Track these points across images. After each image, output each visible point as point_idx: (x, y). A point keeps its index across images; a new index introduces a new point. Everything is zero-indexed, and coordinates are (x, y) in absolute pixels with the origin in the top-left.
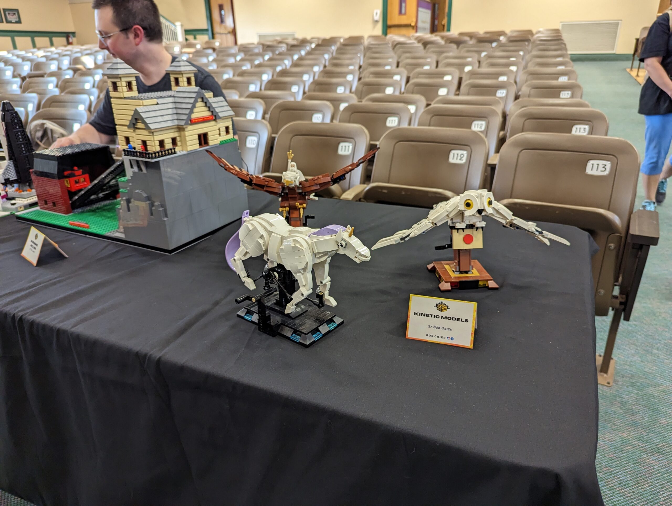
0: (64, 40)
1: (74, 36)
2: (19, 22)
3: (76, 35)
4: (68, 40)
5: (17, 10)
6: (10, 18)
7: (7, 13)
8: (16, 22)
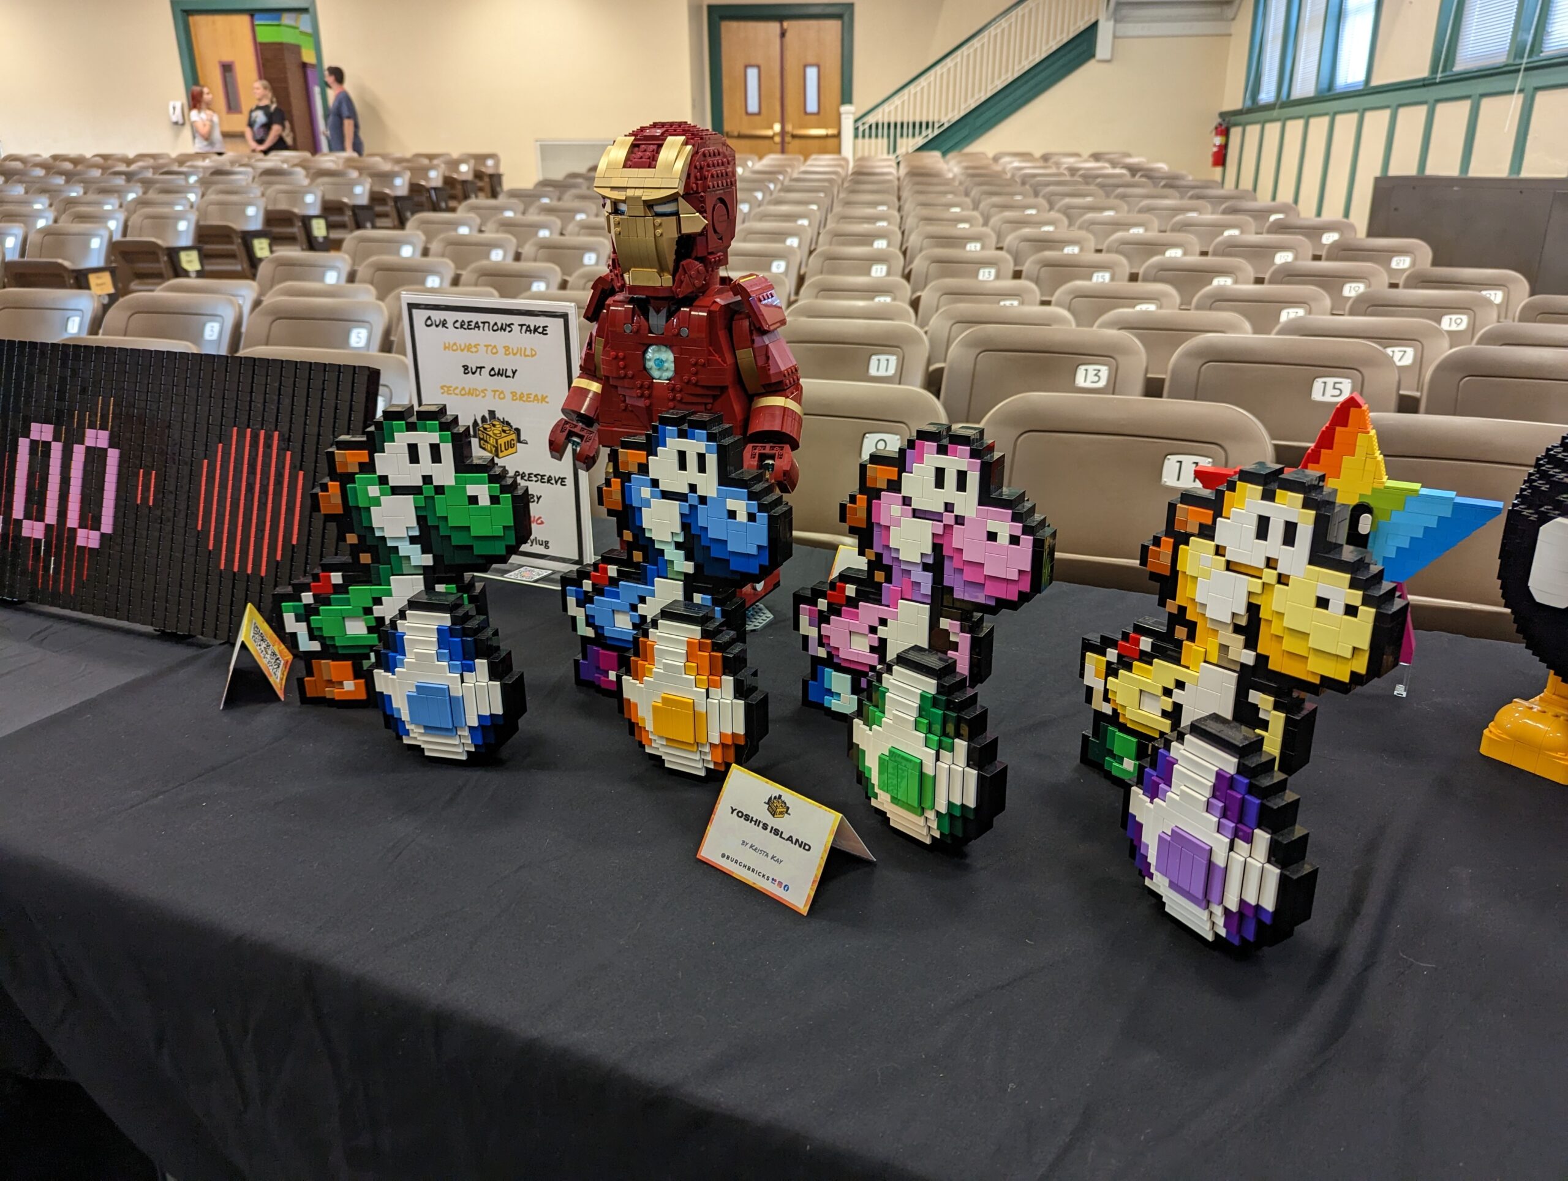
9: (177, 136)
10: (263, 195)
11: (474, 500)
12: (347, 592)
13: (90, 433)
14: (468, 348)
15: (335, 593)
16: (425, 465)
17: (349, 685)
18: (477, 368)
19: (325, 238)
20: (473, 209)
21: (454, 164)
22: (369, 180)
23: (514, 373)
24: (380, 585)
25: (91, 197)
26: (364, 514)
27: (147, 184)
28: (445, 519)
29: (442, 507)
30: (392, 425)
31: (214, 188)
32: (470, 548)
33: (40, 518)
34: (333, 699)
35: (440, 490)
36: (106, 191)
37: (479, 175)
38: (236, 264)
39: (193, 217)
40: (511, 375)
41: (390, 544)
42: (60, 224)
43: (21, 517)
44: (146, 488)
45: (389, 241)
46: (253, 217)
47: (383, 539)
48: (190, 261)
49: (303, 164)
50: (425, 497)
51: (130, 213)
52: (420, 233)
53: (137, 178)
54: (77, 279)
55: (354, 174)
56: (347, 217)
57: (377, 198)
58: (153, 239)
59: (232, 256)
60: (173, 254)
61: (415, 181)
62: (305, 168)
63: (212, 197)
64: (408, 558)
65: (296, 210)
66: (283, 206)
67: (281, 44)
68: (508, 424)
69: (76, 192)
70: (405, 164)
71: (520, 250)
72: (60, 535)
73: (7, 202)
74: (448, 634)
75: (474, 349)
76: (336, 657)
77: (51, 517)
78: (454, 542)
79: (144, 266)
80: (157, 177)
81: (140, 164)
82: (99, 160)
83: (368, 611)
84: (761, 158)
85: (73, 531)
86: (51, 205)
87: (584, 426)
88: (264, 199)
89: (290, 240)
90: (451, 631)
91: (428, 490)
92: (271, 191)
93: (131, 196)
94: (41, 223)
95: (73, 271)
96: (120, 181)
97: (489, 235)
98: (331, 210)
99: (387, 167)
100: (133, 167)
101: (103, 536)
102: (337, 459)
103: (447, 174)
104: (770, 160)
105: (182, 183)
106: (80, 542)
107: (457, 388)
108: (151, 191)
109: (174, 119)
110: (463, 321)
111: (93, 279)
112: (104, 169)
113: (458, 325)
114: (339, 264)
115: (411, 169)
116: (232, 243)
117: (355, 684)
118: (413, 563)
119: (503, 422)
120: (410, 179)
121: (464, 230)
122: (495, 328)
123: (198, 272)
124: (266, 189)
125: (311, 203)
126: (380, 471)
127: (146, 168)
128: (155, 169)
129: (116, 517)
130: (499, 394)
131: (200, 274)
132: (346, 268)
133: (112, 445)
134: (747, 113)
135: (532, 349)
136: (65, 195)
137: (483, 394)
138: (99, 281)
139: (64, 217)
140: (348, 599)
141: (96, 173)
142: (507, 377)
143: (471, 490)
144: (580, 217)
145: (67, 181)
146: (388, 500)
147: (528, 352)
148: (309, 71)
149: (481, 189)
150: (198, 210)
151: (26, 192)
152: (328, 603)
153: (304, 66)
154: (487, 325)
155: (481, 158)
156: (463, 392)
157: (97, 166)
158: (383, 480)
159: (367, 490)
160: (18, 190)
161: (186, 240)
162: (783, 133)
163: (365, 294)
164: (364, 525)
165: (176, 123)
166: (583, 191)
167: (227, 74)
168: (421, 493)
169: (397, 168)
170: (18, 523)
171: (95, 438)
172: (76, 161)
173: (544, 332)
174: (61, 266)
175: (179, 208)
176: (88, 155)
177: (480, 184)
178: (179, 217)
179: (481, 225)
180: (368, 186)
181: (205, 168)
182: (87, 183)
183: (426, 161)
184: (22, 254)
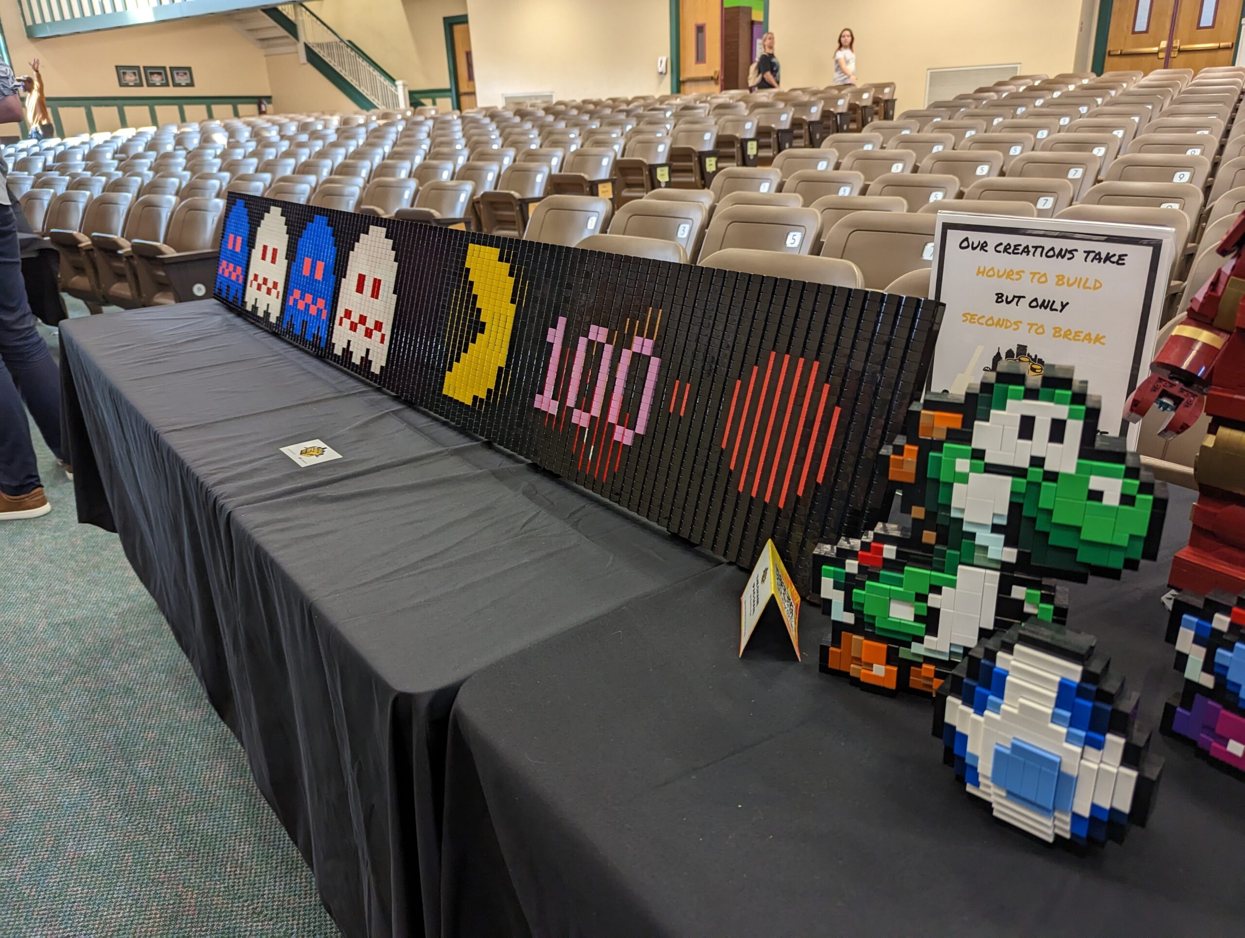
0: (254, 108)
1: (270, 103)
2: (191, 84)
3: (273, 100)
4: (260, 108)
5: (189, 69)
6: (178, 79)
7: (175, 72)
8: (187, 85)
9: (660, 82)
10: (716, 123)
11: (1096, 495)
12: (902, 571)
13: (637, 340)
14: (1009, 274)
15: (885, 568)
16: (1040, 444)
17: (879, 670)
18: (1014, 297)
19: (755, 156)
20: (876, 129)
21: (859, 93)
22: (793, 109)
23: (1063, 306)
24: (942, 571)
25: (605, 128)
26: (942, 490)
27: (639, 117)
28: (1050, 512)
29: (1048, 494)
30: (1007, 389)
31: (683, 119)
32: (1074, 551)
33: (588, 410)
34: (858, 679)
35: (1052, 476)
36: (613, 124)
37: (876, 101)
38: (691, 177)
39: (668, 141)
40: (1059, 308)
41: (966, 528)
42: (585, 148)
43: (573, 406)
44: (680, 398)
45: (810, 157)
46: (708, 141)
47: (960, 521)
48: (663, 175)
49: (744, 99)
50: (1028, 483)
51: (628, 139)
52: (835, 150)
53: (633, 113)
54: (591, 188)
55: (781, 105)
56: (772, 140)
57: (796, 123)
58: (641, 159)
59: (689, 171)
60: (652, 169)
61: (826, 109)
62: (746, 102)
63: (682, 126)
64: (985, 549)
65: (737, 135)
66: (728, 132)
67: (738, 7)
68: (1041, 362)
69: (595, 125)
70: (820, 95)
71: (918, 164)
72: (600, 426)
73: (557, 133)
74: (1074, 693)
75: (1015, 276)
76: (871, 636)
77: (596, 411)
78: (1052, 541)
79: (632, 178)
80: (646, 112)
81: (636, 104)
82: (610, 102)
83: (921, 598)
84: (1145, 75)
85: (612, 426)
86: (580, 135)
87: (1182, 385)
88: (717, 127)
89: (730, 158)
90: (1080, 691)
91: (1035, 474)
92: (722, 120)
93: (629, 127)
94: (573, 148)
95: (590, 182)
96: (622, 116)
97: (890, 151)
98: (762, 133)
99: (805, 98)
100: (631, 106)
101: (636, 435)
102: (922, 421)
103: (852, 102)
104: (1157, 75)
105: (662, 116)
106: (617, 437)
107: (983, 317)
108: (641, 123)
109: (660, 70)
110: (1009, 244)
111: (601, 187)
112: (613, 108)
113: (1001, 248)
114: (772, 177)
115: (826, 99)
116: (691, 161)
117: (886, 670)
118: (991, 555)
119: (1034, 360)
120: (823, 107)
121: (868, 147)
122: (1051, 253)
123: (666, 183)
124: (718, 120)
125: (749, 129)
126: (976, 444)
127: (639, 107)
128: (645, 107)
129: (649, 421)
130: (1039, 329)
131: (669, 185)
132: (776, 181)
133: (654, 354)
134: (1134, 32)
135: (1096, 281)
136: (588, 127)
137: (1015, 327)
138: (605, 189)
139: (587, 144)
140: (901, 580)
141: (608, 111)
142: (1052, 309)
143: (1096, 483)
144: (969, 134)
145: (591, 118)
146: (978, 479)
147: (1090, 284)
148: (755, 28)
149: (876, 113)
150: (672, 135)
151: (566, 126)
152: (875, 577)
153: (752, 23)
154: (1039, 250)
155: (880, 87)
156: (990, 322)
157: (608, 106)
158: (978, 454)
159: (954, 463)
160: (562, 125)
161: (662, 160)
162: (1170, 48)
163: (793, 203)
164: (940, 501)
165: (661, 73)
166: (972, 110)
167: (700, 35)
168: (1025, 476)
169: (813, 99)
170: (570, 410)
171: (643, 345)
172: (597, 104)
173: (1121, 260)
174: (583, 178)
175: (659, 135)
176: (604, 99)
177: (876, 109)
178: (660, 142)
179: (883, 143)
180: (791, 114)
181: (677, 105)
182: (602, 118)
183: (836, 92)
184: (560, 170)
